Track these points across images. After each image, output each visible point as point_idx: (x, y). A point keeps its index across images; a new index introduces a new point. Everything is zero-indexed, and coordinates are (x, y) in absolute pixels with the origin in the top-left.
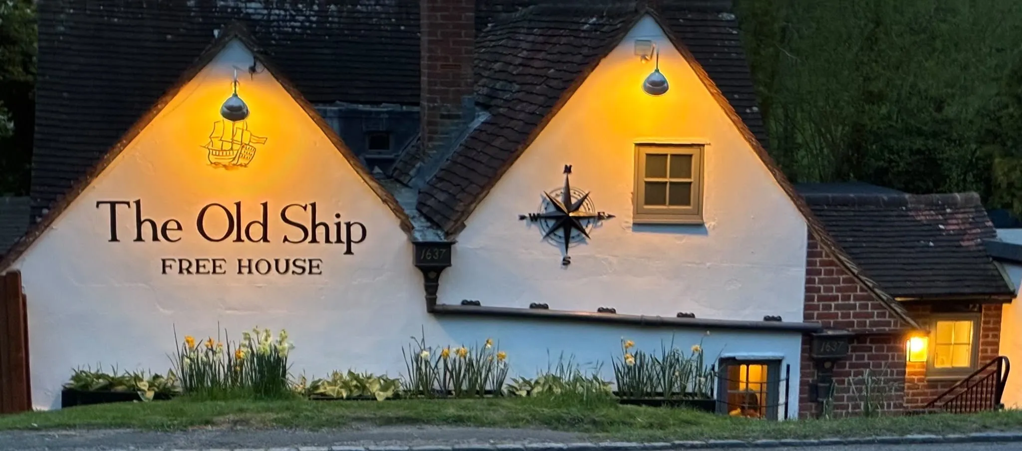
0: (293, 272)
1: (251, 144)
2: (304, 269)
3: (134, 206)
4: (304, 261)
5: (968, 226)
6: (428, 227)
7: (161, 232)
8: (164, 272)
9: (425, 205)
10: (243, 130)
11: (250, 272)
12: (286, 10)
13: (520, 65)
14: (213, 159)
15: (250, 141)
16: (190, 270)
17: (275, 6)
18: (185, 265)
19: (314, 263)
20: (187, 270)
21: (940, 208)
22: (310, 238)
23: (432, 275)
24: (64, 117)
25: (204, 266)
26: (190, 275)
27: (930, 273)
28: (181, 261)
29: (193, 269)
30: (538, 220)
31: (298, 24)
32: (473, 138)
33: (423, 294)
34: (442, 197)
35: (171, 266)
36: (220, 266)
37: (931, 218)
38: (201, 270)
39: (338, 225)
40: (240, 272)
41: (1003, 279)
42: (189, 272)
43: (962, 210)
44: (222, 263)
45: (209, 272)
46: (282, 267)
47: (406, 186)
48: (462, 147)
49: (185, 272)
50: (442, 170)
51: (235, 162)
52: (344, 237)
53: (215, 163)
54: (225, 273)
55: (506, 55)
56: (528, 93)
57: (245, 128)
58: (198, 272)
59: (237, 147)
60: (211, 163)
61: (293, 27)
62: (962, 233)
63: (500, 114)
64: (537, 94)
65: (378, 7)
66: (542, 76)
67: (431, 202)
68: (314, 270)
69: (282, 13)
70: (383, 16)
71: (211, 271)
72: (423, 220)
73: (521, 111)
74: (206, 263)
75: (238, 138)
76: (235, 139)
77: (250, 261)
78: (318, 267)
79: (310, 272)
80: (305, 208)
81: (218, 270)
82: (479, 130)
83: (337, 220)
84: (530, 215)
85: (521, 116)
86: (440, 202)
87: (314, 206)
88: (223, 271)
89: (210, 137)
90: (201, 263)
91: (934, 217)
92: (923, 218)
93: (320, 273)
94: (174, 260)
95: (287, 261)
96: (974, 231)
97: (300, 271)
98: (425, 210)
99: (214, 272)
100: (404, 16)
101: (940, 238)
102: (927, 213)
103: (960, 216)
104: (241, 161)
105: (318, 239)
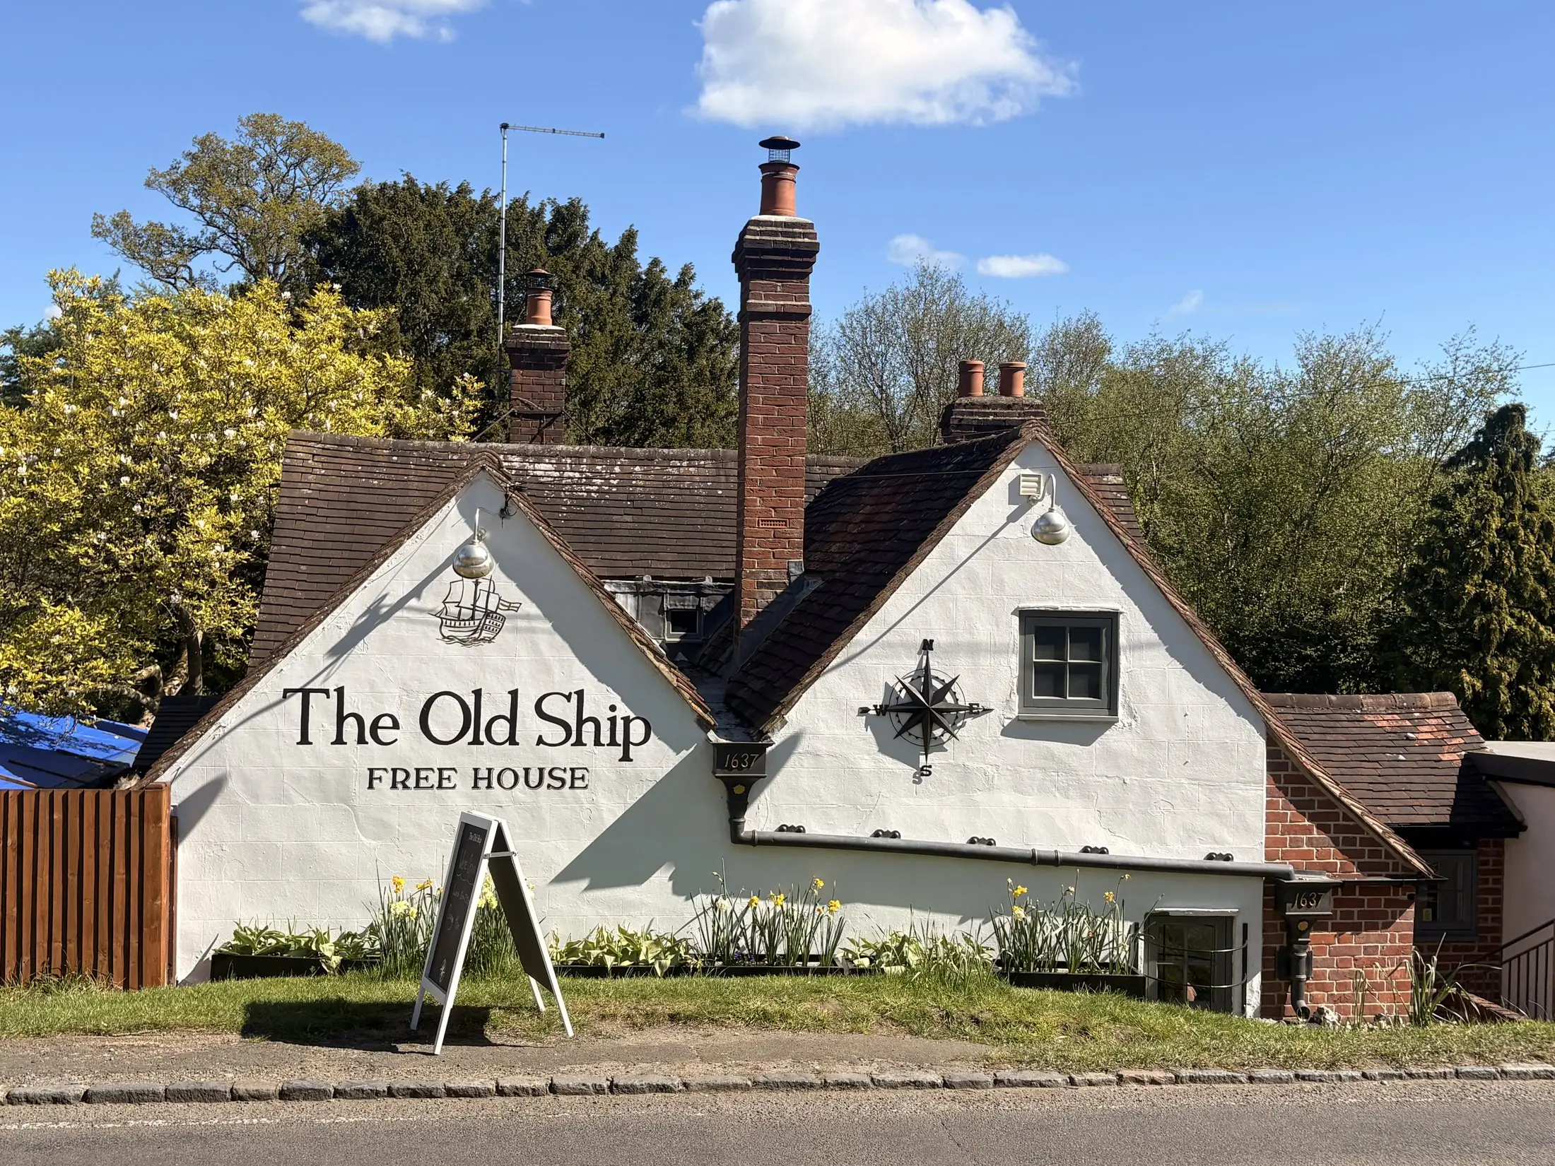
0: (549, 786)
1: (499, 611)
2: (563, 781)
3: (334, 695)
4: (565, 770)
5: (1445, 735)
6: (737, 725)
7: (371, 732)
8: (371, 787)
9: (735, 697)
10: (489, 592)
11: (489, 786)
12: (581, 472)
13: (862, 522)
14: (446, 631)
15: (498, 607)
16: (407, 783)
17: (569, 468)
18: (401, 776)
19: (578, 774)
20: (403, 783)
21: (1405, 711)
22: (573, 739)
23: (739, 790)
24: (299, 594)
25: (426, 778)
26: (406, 791)
27: (1405, 795)
28: (394, 771)
29: (411, 782)
30: (887, 713)
31: (595, 488)
32: (800, 611)
33: (725, 815)
34: (757, 685)
35: (380, 779)
36: (449, 779)
37: (1395, 724)
38: (422, 783)
39: (613, 720)
40: (476, 787)
41: (1504, 805)
42: (405, 787)
43: (1435, 715)
44: (451, 773)
45: (432, 787)
46: (534, 779)
47: (714, 675)
48: (786, 623)
49: (400, 786)
50: (760, 652)
51: (476, 635)
52: (620, 738)
53: (448, 638)
54: (454, 787)
55: (845, 514)
56: (871, 551)
57: (491, 590)
58: (417, 786)
59: (479, 615)
60: (444, 637)
61: (589, 492)
62: (1440, 744)
63: (835, 580)
64: (883, 551)
65: (691, 469)
66: (891, 530)
67: (742, 693)
68: (578, 783)
69: (577, 475)
70: (697, 479)
71: (436, 785)
72: (731, 715)
73: (863, 573)
74: (429, 773)
75: (481, 603)
76: (477, 604)
77: (490, 770)
78: (583, 778)
79: (572, 787)
80: (568, 698)
81: (445, 783)
82: (808, 601)
83: (612, 714)
84: (875, 706)
85: (863, 579)
86: (754, 691)
87: (580, 694)
88: (451, 785)
89: (444, 602)
90: (423, 774)
91: (1400, 723)
92: (1385, 723)
93: (586, 787)
94: (385, 770)
95: (541, 770)
96: (1454, 741)
97: (558, 784)
98: (734, 703)
99: (440, 787)
100: (723, 479)
101: (1412, 750)
102: (1389, 717)
103: (1434, 721)
104: (484, 634)
105: (584, 740)
